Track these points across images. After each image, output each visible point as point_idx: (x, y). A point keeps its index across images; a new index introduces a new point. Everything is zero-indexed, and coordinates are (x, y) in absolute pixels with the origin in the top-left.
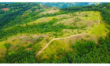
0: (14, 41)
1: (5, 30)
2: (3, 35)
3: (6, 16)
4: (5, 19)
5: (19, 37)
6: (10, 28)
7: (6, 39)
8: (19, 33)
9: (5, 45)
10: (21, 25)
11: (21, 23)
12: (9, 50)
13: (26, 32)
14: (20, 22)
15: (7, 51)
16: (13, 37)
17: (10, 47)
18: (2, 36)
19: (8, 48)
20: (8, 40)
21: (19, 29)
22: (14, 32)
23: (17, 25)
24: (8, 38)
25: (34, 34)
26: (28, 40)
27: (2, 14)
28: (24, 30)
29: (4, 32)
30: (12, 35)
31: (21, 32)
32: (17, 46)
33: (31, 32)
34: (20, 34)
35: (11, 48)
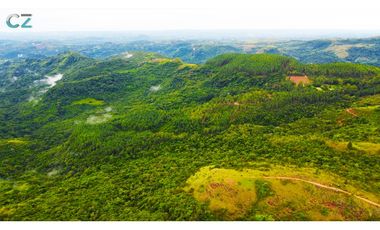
0: (285, 183)
1: (276, 139)
2: (264, 152)
3: (294, 99)
4: (288, 107)
5: (306, 178)
6: (290, 139)
7: (266, 166)
8: (312, 164)
9: (257, 183)
10: (329, 143)
11: (331, 136)
12: (261, 203)
13: (336, 172)
14: (329, 129)
15: (255, 205)
16: (288, 171)
17: (267, 195)
18: (260, 154)
19: (260, 196)
20: (271, 172)
21: (318, 151)
22: (296, 156)
23: (313, 137)
24: (272, 165)
25: (368, 190)
26: (334, 204)
27: (284, 93)
28: (333, 163)
29: (269, 146)
30: (287, 161)
31: (320, 163)
32: (289, 205)
33: (355, 178)
34: (314, 170)
35: (267, 200)
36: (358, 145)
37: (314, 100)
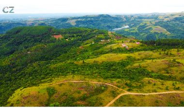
0: (60, 85)
1: (53, 66)
2: (48, 74)
3: (57, 46)
4: (55, 50)
5: (70, 80)
6: (59, 64)
7: (50, 80)
8: (70, 73)
9: (48, 89)
10: (75, 62)
11: (76, 60)
12: (52, 98)
13: (80, 74)
14: (74, 57)
15: (49, 100)
16: (61, 80)
17: (54, 93)
18: (46, 75)
19: (50, 95)
20: (54, 82)
21: (71, 67)
22: (63, 72)
23: (69, 62)
24: (53, 79)
25: (93, 78)
26: (82, 88)
27: (52, 44)
28: (78, 71)
29: (50, 70)
30: (59, 75)
31: (73, 72)
32: (64, 94)
33: (88, 75)
34: (72, 76)
35: (54, 95)
36: (86, 61)
37: (66, 45)
